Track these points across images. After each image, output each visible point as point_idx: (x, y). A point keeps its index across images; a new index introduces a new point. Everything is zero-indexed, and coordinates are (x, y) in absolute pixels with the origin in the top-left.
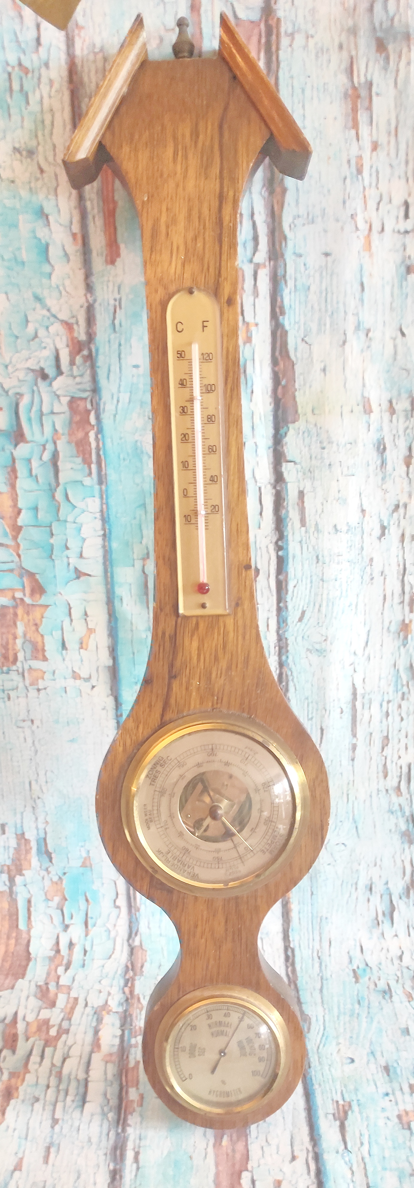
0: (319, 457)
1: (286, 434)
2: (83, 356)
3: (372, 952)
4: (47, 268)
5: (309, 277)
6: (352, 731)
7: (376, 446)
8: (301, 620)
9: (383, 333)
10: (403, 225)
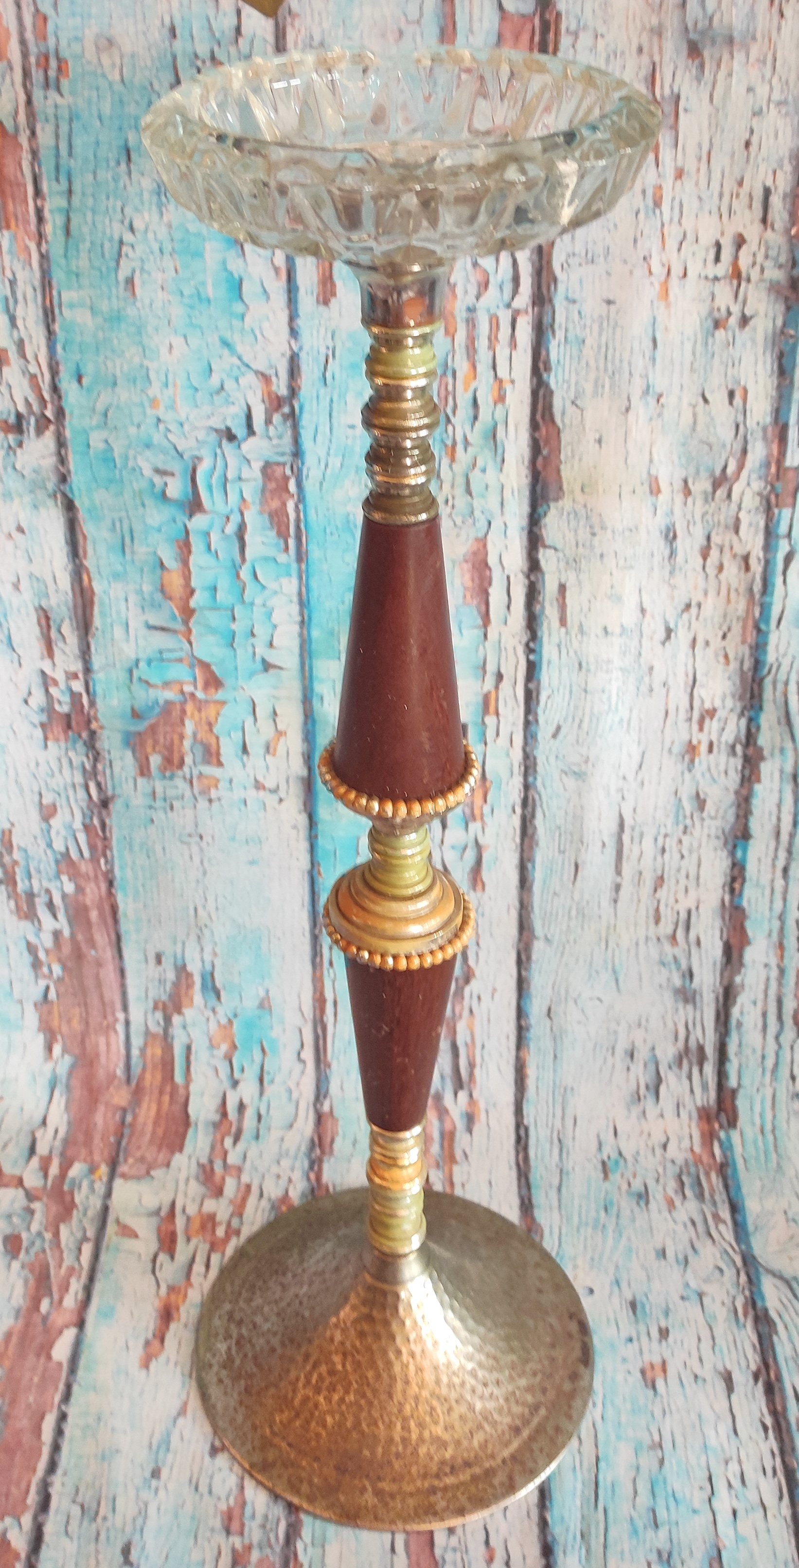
0: (588, 544)
1: (545, 514)
2: (283, 415)
3: (629, 1136)
4: (239, 308)
5: (585, 328)
6: (617, 867)
7: (664, 534)
8: (555, 736)
9: (680, 398)
10: (712, 270)
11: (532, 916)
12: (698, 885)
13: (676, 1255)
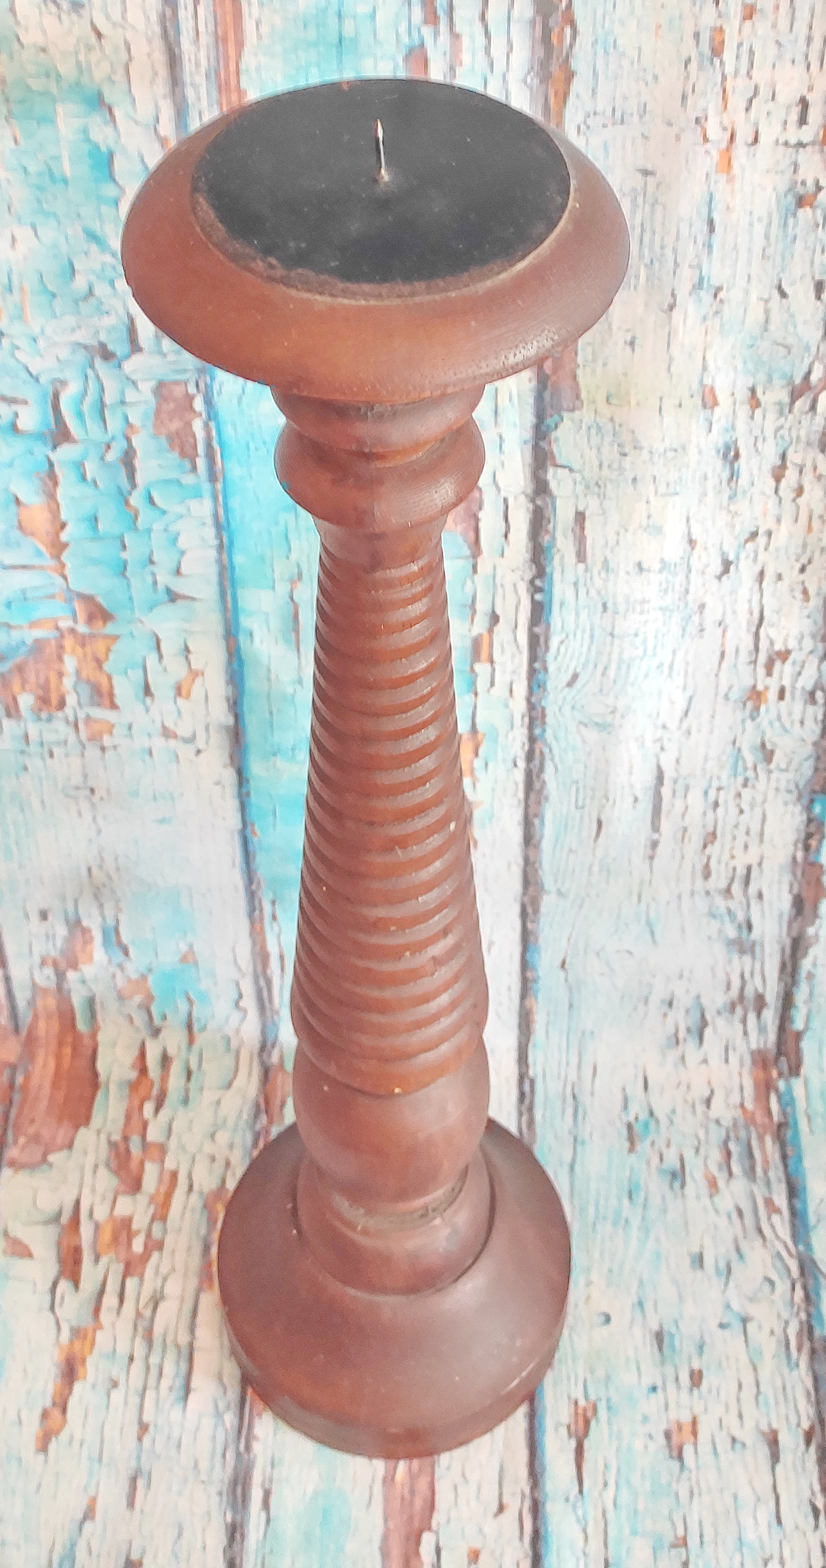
1: (556, 426)
6: (653, 823)
7: (721, 453)
8: (569, 684)
9: (747, 292)
10: (793, 135)
11: (540, 872)
12: (761, 841)
13: (717, 1261)
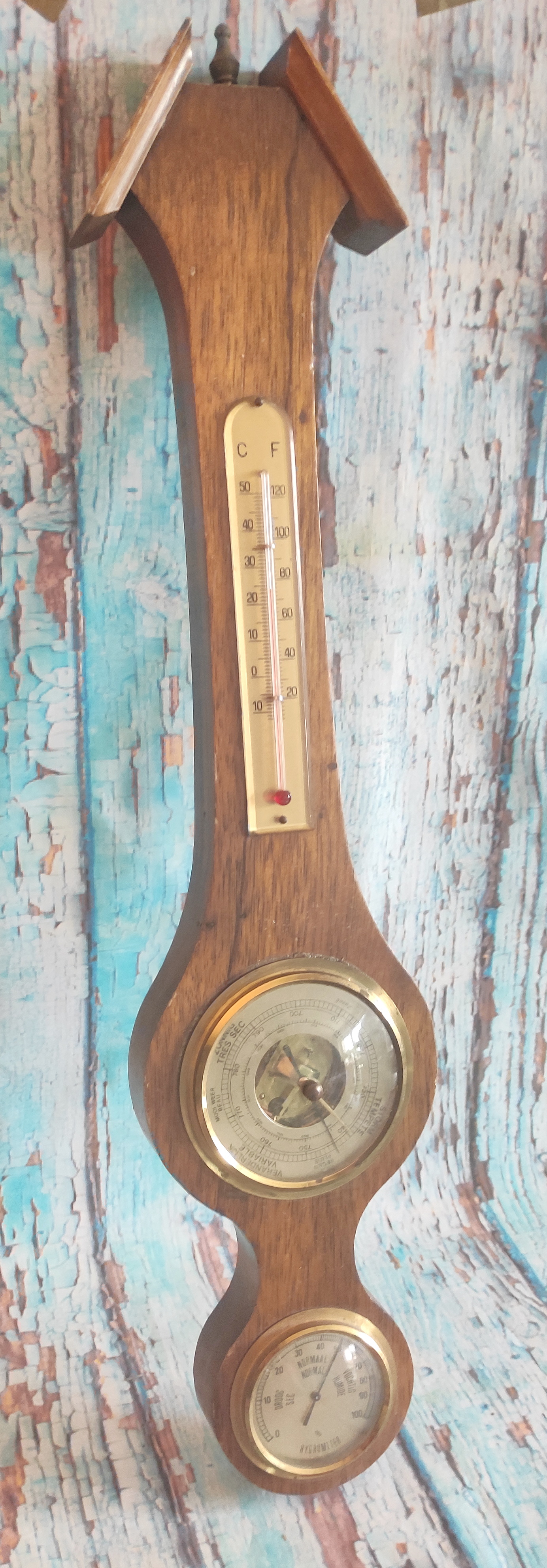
0: (360, 610)
2: (62, 475)
4: (17, 353)
5: (359, 379)
7: (427, 596)
9: (443, 453)
10: (471, 320)
12: (453, 960)
